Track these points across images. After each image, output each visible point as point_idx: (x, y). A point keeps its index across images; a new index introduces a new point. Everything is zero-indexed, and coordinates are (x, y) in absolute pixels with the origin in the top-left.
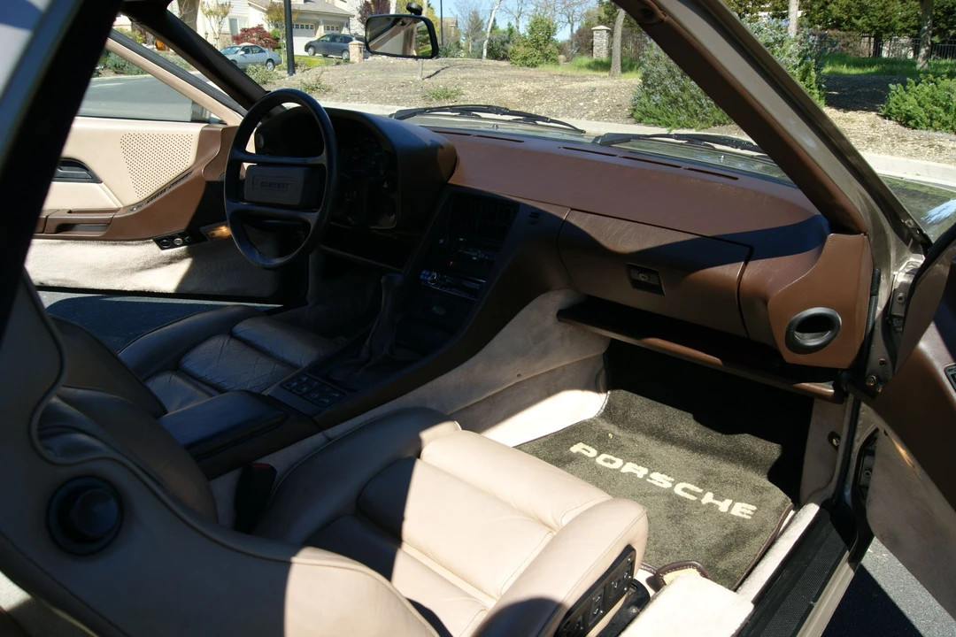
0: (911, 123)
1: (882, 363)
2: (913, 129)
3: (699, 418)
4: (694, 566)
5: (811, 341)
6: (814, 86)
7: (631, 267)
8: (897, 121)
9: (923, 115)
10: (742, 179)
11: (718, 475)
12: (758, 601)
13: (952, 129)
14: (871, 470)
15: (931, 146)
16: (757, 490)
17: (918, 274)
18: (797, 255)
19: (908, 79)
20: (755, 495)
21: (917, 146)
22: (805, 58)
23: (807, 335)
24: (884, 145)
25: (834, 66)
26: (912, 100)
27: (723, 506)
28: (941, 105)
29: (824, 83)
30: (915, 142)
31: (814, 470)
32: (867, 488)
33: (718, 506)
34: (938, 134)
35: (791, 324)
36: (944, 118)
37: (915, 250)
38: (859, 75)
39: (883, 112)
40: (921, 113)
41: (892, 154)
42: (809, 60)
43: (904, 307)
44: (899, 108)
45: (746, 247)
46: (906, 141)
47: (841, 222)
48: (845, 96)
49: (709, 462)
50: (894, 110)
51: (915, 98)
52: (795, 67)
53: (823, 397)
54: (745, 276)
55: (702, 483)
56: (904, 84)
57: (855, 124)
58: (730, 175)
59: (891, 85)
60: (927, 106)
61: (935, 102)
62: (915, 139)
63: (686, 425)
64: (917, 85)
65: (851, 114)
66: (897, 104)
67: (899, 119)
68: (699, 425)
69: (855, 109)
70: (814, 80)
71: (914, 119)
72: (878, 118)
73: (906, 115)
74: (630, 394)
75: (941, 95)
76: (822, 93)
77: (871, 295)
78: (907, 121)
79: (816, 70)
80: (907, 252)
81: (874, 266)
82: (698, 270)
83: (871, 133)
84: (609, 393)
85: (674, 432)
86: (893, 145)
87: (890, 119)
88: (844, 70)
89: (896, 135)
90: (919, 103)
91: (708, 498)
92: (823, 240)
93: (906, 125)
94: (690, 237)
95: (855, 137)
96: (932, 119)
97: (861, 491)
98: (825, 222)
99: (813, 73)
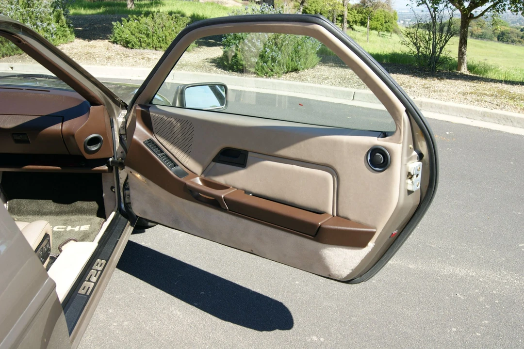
0: (130, 45)
1: (122, 152)
2: (132, 49)
3: (55, 201)
4: (72, 239)
5: (94, 148)
6: (65, 26)
7: (13, 134)
8: (121, 44)
9: (135, 40)
10: (52, 92)
11: (71, 220)
12: (100, 242)
13: (153, 47)
14: (129, 196)
15: (143, 59)
16: (88, 220)
17: (126, 118)
18: (82, 117)
19: (122, 18)
20: (88, 221)
21: (136, 59)
22: (55, 7)
23: (92, 147)
24: (117, 61)
25: (75, 9)
26: (127, 31)
27: (77, 229)
28: (144, 33)
29: (72, 24)
30: (134, 57)
31: (108, 203)
32: (130, 203)
33: (74, 230)
34: (146, 51)
35: (85, 142)
36: (147, 41)
37: (122, 108)
38: (93, 14)
39: (112, 40)
40: (133, 39)
41: (122, 65)
42: (58, 9)
43: (124, 130)
44: (121, 37)
45: (61, 117)
46: (128, 56)
47: (94, 102)
48: (87, 30)
49: (64, 217)
50: (118, 38)
51: (129, 30)
52: (50, 14)
53: (104, 171)
54: (63, 128)
55: (64, 224)
56: (121, 21)
57: (97, 49)
58: (47, 90)
59: (113, 23)
60: (136, 34)
61: (140, 32)
62: (134, 55)
63: (50, 205)
64: (128, 21)
65: (93, 42)
66: (119, 34)
67: (122, 43)
68: (56, 204)
69: (95, 39)
70: (65, 21)
71: (131, 43)
72: (110, 44)
73: (126, 40)
74: (19, 200)
75: (143, 27)
76: (72, 30)
77: (111, 128)
78: (127, 44)
79: (64, 15)
80: (120, 110)
81: (110, 116)
82: (44, 129)
83: (108, 54)
84: (8, 202)
85: (45, 210)
86: (122, 60)
87: (117, 44)
88: (83, 11)
89: (123, 53)
90: (131, 32)
91: (69, 228)
92: (89, 109)
93: (127, 47)
94: (37, 117)
95: (98, 57)
96: (141, 42)
97: (128, 205)
98: (88, 103)
99: (63, 17)
